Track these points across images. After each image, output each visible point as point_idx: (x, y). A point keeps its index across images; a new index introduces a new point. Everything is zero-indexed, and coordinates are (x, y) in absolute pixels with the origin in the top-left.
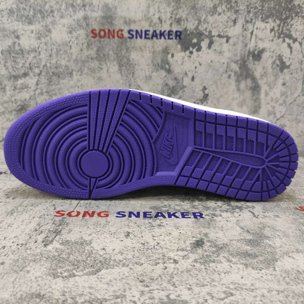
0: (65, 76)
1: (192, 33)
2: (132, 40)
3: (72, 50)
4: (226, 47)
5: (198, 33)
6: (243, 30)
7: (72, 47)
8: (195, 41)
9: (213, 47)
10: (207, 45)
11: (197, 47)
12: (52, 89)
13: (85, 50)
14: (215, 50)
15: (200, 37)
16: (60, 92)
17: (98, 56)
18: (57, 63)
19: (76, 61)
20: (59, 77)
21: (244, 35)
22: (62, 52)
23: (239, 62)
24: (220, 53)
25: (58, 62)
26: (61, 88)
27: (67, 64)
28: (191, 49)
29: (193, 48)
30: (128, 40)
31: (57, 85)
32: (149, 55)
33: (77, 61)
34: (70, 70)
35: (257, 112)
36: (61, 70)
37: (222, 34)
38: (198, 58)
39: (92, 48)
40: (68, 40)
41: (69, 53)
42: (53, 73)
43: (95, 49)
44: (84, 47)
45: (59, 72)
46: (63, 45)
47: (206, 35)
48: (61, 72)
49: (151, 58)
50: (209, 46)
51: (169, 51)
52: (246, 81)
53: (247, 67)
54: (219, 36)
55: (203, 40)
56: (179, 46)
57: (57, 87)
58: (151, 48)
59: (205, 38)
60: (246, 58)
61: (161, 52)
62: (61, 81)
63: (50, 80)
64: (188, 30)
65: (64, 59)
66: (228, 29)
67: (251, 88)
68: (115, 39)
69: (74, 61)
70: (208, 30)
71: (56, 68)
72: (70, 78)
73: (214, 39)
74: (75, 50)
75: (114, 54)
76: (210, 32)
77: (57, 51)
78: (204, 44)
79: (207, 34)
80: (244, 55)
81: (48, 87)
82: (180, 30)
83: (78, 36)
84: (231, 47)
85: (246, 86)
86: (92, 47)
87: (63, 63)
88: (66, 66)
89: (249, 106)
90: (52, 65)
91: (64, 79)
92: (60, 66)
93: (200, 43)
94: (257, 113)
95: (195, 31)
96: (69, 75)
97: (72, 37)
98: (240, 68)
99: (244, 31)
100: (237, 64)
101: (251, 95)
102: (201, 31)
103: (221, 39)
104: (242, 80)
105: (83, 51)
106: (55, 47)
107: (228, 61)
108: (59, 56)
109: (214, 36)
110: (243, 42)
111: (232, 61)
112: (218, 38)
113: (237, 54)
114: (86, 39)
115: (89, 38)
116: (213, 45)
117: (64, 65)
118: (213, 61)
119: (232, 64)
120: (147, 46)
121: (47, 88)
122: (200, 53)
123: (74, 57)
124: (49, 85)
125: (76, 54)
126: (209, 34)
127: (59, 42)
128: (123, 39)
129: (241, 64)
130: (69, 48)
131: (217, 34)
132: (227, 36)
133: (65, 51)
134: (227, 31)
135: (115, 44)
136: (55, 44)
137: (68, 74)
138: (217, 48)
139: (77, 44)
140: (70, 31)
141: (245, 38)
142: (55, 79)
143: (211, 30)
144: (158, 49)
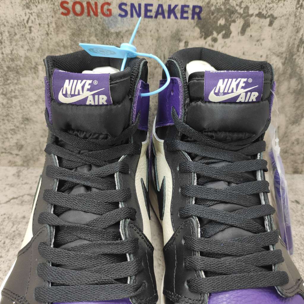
0: (27, 72)
1: (219, 10)
2: (125, 19)
3: (32, 34)
4: (267, 31)
5: (228, 9)
6: (298, 6)
7: (32, 29)
8: (222, 22)
9: (248, 32)
10: (240, 29)
11: (224, 32)
12: (10, 89)
13: (53, 33)
14: (251, 36)
15: (230, 16)
16: (22, 94)
17: (73, 43)
18: (12, 53)
19: (40, 51)
20: (17, 73)
21: (298, 14)
22: (17, 37)
23: (284, 55)
24: (258, 41)
25: (14, 52)
26: (22, 89)
27: (28, 54)
28: (215, 34)
29: (218, 33)
30: (119, 18)
31: (16, 84)
32: (150, 43)
33: (42, 50)
34: (34, 64)
35: (297, 122)
36: (19, 63)
37: (264, 12)
38: (225, 47)
39: (64, 31)
40: (26, 19)
41: (28, 39)
42: (8, 68)
43: (69, 32)
44: (52, 29)
45: (17, 66)
46: (18, 25)
47: (240, 14)
48: (20, 66)
49: (154, 47)
50: (243, 31)
51: (182, 37)
52: (289, 81)
53: (294, 62)
54: (260, 15)
55: (234, 21)
56: (197, 30)
57: (17, 87)
58: (154, 33)
59: (237, 17)
60: (295, 50)
61: (169, 38)
62: (22, 79)
63: (5, 77)
64: (212, 5)
65: (22, 47)
66: (275, 5)
67: (294, 91)
68: (99, 17)
69: (38, 50)
70: (243, 5)
71: (12, 60)
72: (34, 75)
73: (252, 19)
74: (37, 34)
75: (98, 40)
76: (247, 8)
77: (10, 35)
78: (235, 28)
79: (241, 11)
80: (294, 44)
81: (3, 87)
82: (200, 4)
83: (41, 11)
84: (274, 33)
85: (289, 88)
86: (64, 29)
87: (22, 52)
88: (27, 58)
89: (289, 115)
90: (5, 55)
91: (26, 76)
92: (18, 58)
93: (230, 25)
94: (297, 124)
95: (223, 7)
96: (33, 70)
97: (31, 14)
98: (284, 64)
99: (299, 8)
100: (281, 57)
101: (293, 101)
102: (233, 7)
103: (263, 20)
104: (284, 80)
105: (50, 36)
106: (6, 29)
107: (269, 53)
108: (14, 43)
109: (252, 15)
110: (294, 25)
111: (274, 53)
112: (257, 18)
113: (282, 43)
114: (52, 17)
115: (57, 15)
116: (248, 29)
117: (24, 56)
118: (246, 53)
119: (274, 57)
120: (148, 29)
121: (2, 89)
122: (227, 40)
123: (37, 45)
124: (4, 84)
125: (40, 39)
126: (244, 12)
127: (11, 21)
128: (112, 17)
129: (286, 58)
130: (27, 30)
131: (257, 12)
132: (272, 16)
133: (22, 35)
134: (273, 6)
135: (99, 24)
136: (5, 23)
137: (31, 68)
138: (254, 34)
139: (40, 24)
140: (27, 3)
141: (299, 18)
142: (12, 76)
143: (249, 5)
144: (164, 35)
